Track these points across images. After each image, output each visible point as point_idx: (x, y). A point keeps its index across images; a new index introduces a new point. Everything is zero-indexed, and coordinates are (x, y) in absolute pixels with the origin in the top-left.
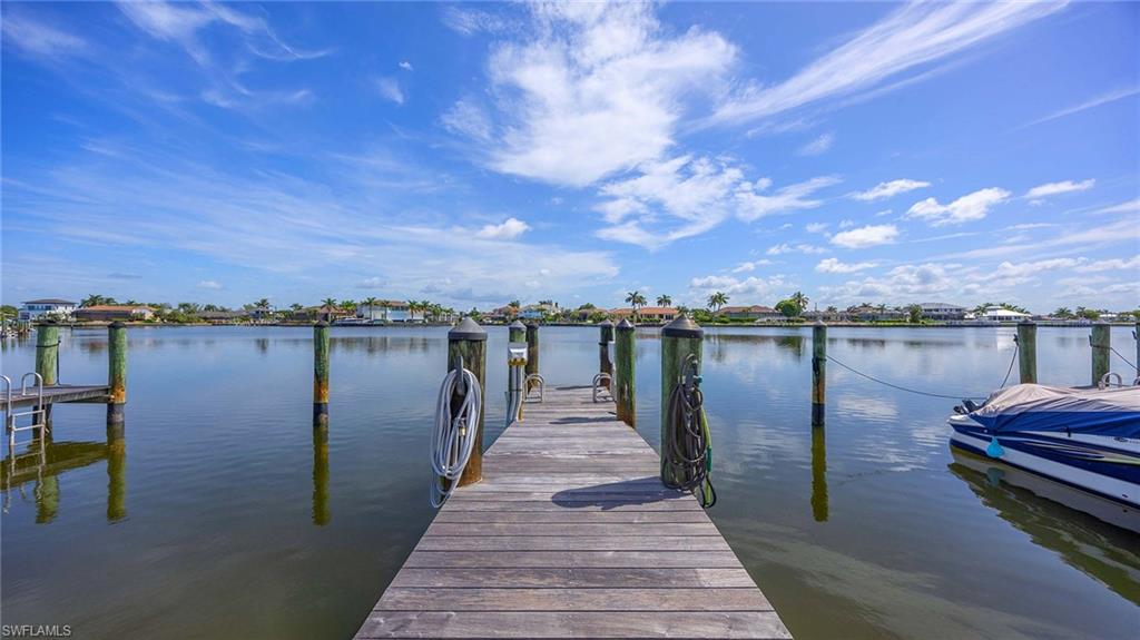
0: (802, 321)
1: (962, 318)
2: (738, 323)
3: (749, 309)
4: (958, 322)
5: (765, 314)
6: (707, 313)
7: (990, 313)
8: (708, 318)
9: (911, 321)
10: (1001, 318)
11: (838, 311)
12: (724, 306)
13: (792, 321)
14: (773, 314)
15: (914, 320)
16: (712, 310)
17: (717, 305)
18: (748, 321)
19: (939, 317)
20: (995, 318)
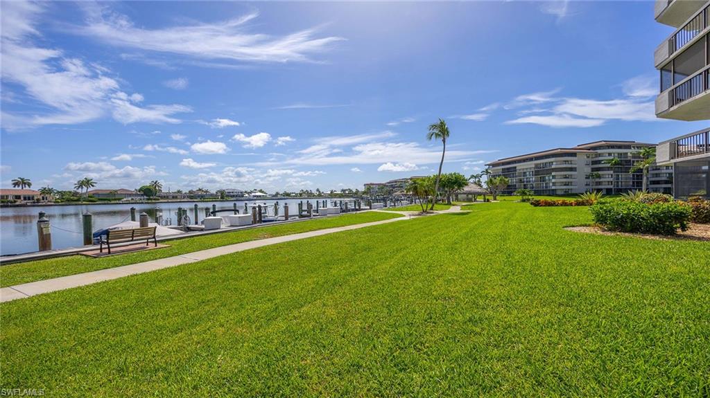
0: (158, 199)
1: (243, 196)
2: (106, 202)
3: (116, 191)
4: (240, 198)
5: (130, 195)
6: (75, 194)
7: (253, 194)
8: (75, 198)
9: (221, 198)
10: (257, 196)
11: (183, 192)
12: (91, 189)
13: (151, 199)
14: (137, 195)
15: (222, 198)
16: (80, 191)
17: (85, 188)
18: (115, 200)
19: (234, 196)
20: (255, 196)
